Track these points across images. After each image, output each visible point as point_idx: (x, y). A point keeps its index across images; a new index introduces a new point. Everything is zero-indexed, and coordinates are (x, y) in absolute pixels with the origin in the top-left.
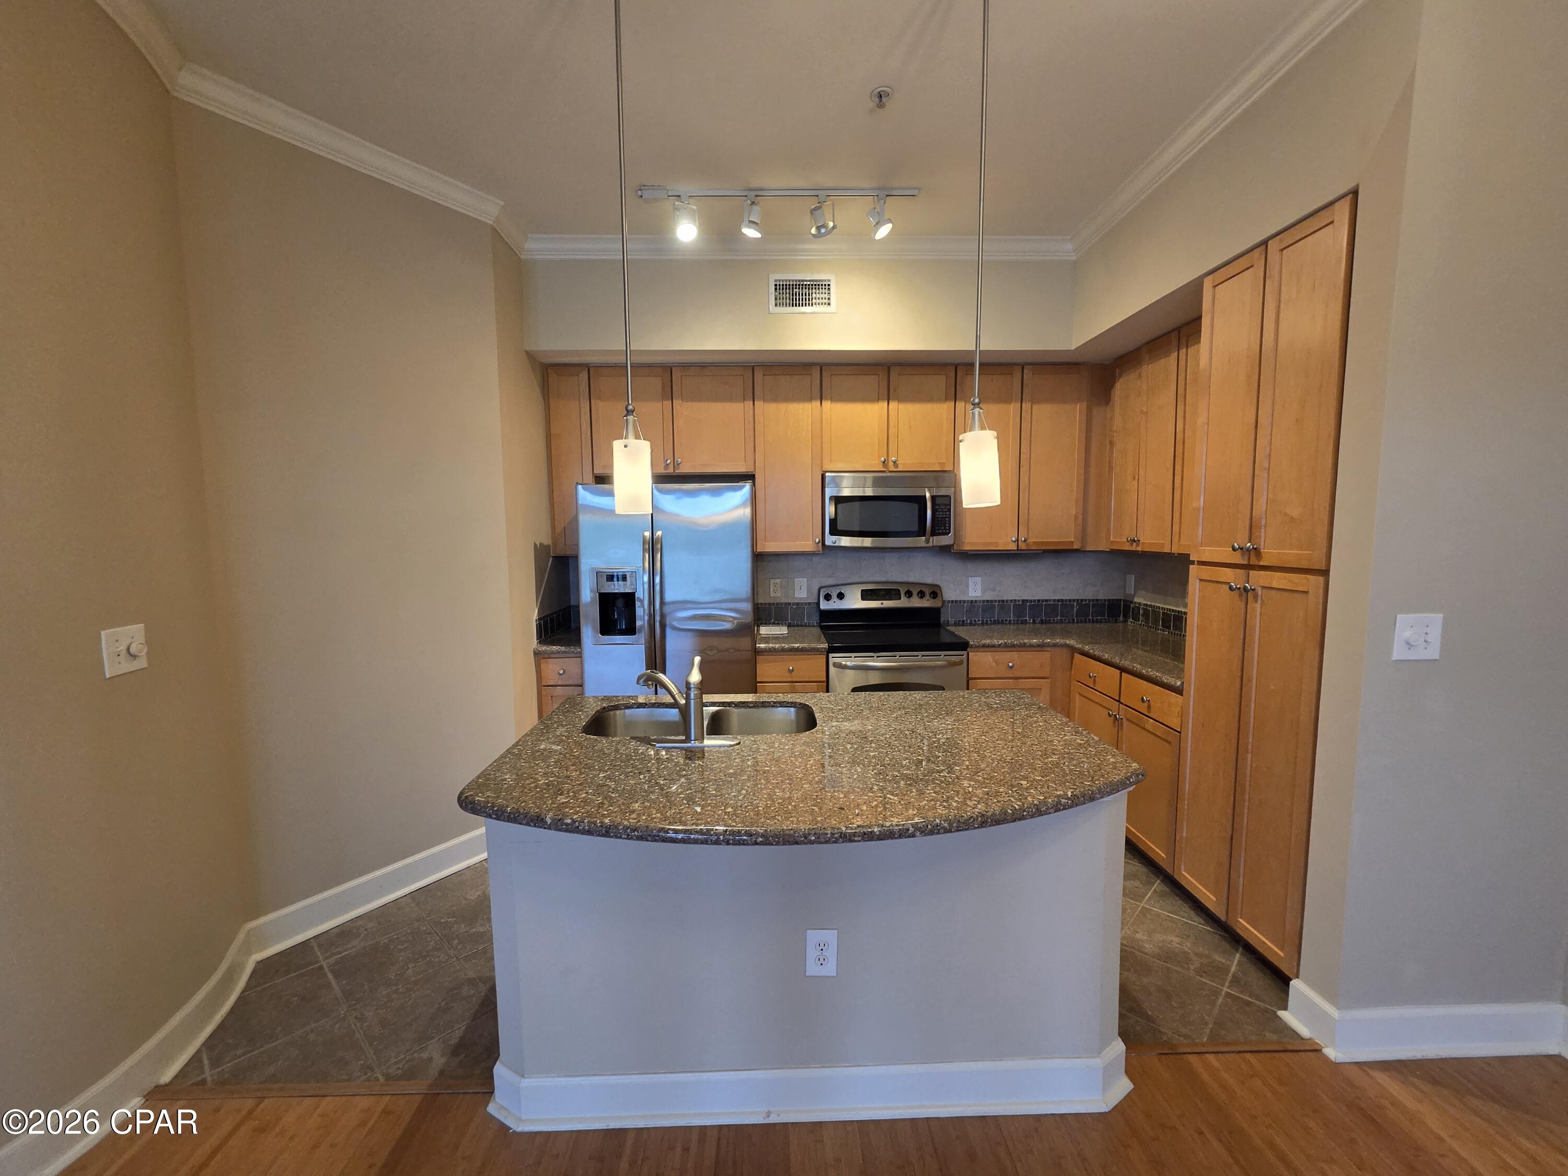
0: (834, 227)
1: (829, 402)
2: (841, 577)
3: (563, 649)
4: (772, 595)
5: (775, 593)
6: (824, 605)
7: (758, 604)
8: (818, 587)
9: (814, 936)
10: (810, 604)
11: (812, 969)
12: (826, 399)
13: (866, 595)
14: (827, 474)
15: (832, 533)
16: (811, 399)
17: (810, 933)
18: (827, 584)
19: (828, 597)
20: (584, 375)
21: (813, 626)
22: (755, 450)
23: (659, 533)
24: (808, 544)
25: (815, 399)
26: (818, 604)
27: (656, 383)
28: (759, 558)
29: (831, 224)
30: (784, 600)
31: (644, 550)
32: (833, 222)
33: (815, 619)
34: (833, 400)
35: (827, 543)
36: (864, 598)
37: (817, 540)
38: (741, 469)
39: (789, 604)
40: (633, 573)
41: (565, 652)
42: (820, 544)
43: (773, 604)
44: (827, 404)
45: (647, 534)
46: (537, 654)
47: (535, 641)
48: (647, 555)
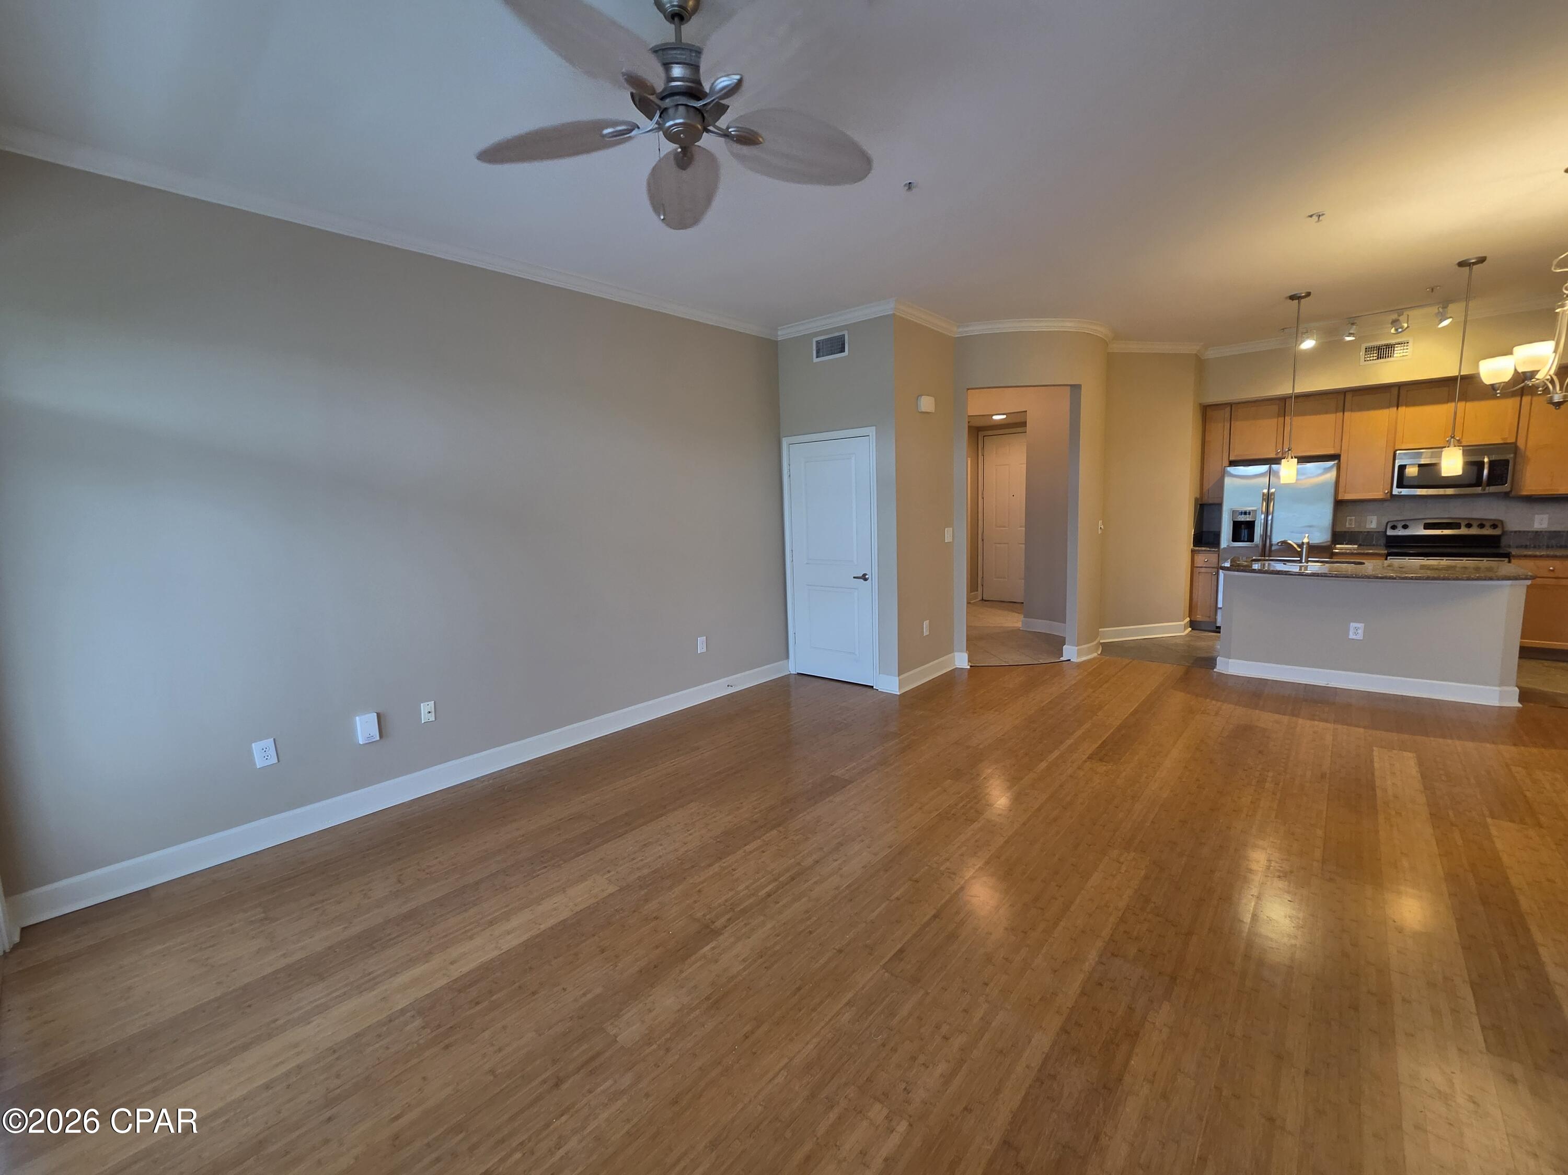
0: (1408, 327)
1: (1404, 408)
2: (1407, 515)
3: (1208, 549)
4: (1348, 525)
5: (1351, 523)
6: (1390, 532)
7: (1335, 532)
8: (1386, 522)
9: (1353, 625)
10: (1378, 532)
11: (1351, 636)
12: (1402, 406)
13: (1427, 526)
14: (1398, 452)
15: (1398, 487)
16: (1388, 407)
17: (1351, 624)
18: (1395, 519)
19: (1394, 527)
20: (1228, 409)
21: (1380, 546)
22: (1342, 440)
23: (1273, 490)
24: (1378, 494)
25: (1393, 406)
26: (1386, 531)
27: (1275, 408)
28: (1339, 504)
29: (1406, 325)
30: (1357, 530)
31: (1263, 499)
32: (1407, 323)
33: (1383, 541)
34: (1407, 405)
35: (1394, 493)
36: (1425, 528)
37: (1386, 491)
38: (1331, 451)
39: (1361, 532)
40: (1255, 511)
41: (1209, 551)
42: (1389, 494)
43: (1348, 532)
44: (1402, 410)
45: (1265, 491)
46: (1193, 551)
47: (1192, 545)
48: (1265, 504)
